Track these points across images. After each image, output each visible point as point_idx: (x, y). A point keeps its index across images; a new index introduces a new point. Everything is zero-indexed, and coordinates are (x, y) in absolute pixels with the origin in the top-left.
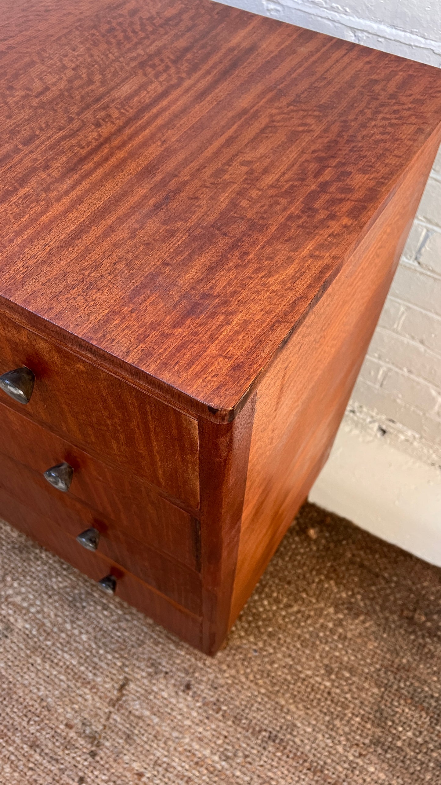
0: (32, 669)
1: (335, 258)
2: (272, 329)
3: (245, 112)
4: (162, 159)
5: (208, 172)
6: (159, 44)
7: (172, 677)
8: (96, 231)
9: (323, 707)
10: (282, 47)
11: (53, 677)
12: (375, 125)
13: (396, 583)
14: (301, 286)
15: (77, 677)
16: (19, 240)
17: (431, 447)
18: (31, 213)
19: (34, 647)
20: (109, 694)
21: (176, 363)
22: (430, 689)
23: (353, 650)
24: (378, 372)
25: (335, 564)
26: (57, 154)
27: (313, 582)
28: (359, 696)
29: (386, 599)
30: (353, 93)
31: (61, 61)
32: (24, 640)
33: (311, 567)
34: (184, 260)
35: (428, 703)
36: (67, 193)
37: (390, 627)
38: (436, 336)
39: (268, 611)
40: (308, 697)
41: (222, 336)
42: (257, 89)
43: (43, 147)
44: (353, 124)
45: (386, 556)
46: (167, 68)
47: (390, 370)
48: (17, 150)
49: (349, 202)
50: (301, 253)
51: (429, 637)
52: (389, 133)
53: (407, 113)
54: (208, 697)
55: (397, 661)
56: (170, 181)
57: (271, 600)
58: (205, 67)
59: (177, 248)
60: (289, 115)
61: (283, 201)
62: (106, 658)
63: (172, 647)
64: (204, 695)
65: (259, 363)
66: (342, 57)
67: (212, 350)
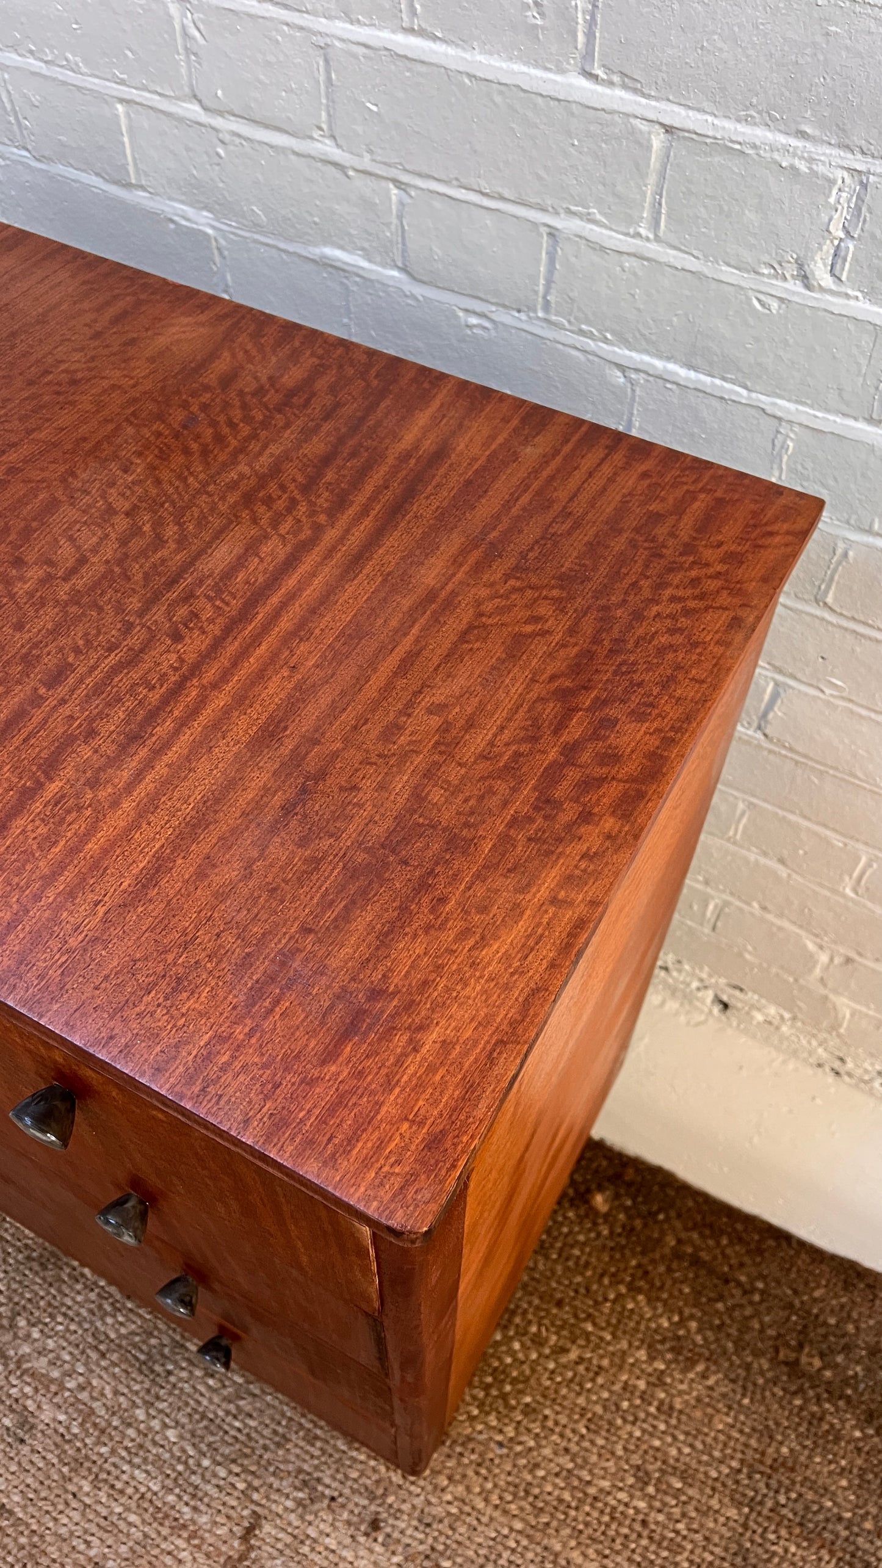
0: (74, 1504)
1: (594, 903)
2: (491, 1060)
3: (431, 596)
4: (292, 706)
5: (373, 730)
6: (275, 449)
7: (343, 1506)
8: (184, 868)
9: (633, 1551)
10: (493, 447)
11: (115, 1518)
12: (658, 615)
13: (762, 1292)
14: (538, 965)
15: (161, 1515)
16: (51, 894)
17: (814, 1036)
18: (69, 834)
19: (76, 1460)
20: (224, 1548)
21: (330, 1140)
22: (835, 1503)
23: (687, 1434)
24: (706, 906)
25: (645, 1261)
26: (109, 705)
27: (606, 1300)
28: (702, 1525)
29: (744, 1329)
30: (619, 544)
31: (103, 496)
32: (56, 1445)
33: (599, 1271)
34: (336, 919)
35: (832, 1532)
36: (129, 788)
37: (755, 1384)
38: (806, 853)
39: (523, 1363)
40: (604, 1533)
41: (405, 1078)
42: (451, 544)
43: (82, 691)
44: (619, 613)
45: (740, 1240)
46: (293, 503)
47: (726, 904)
48: (36, 700)
49: (615, 783)
50: (534, 895)
51: (829, 1401)
52: (681, 630)
53: (713, 585)
54: (415, 1544)
55: (770, 1450)
56: (307, 753)
57: (526, 1340)
58: (360, 499)
59: (323, 896)
60: (507, 598)
61: (502, 787)
62: (215, 1475)
63: (341, 1445)
64: (408, 1541)
65: (470, 1132)
66: (599, 465)
67: (390, 1108)
